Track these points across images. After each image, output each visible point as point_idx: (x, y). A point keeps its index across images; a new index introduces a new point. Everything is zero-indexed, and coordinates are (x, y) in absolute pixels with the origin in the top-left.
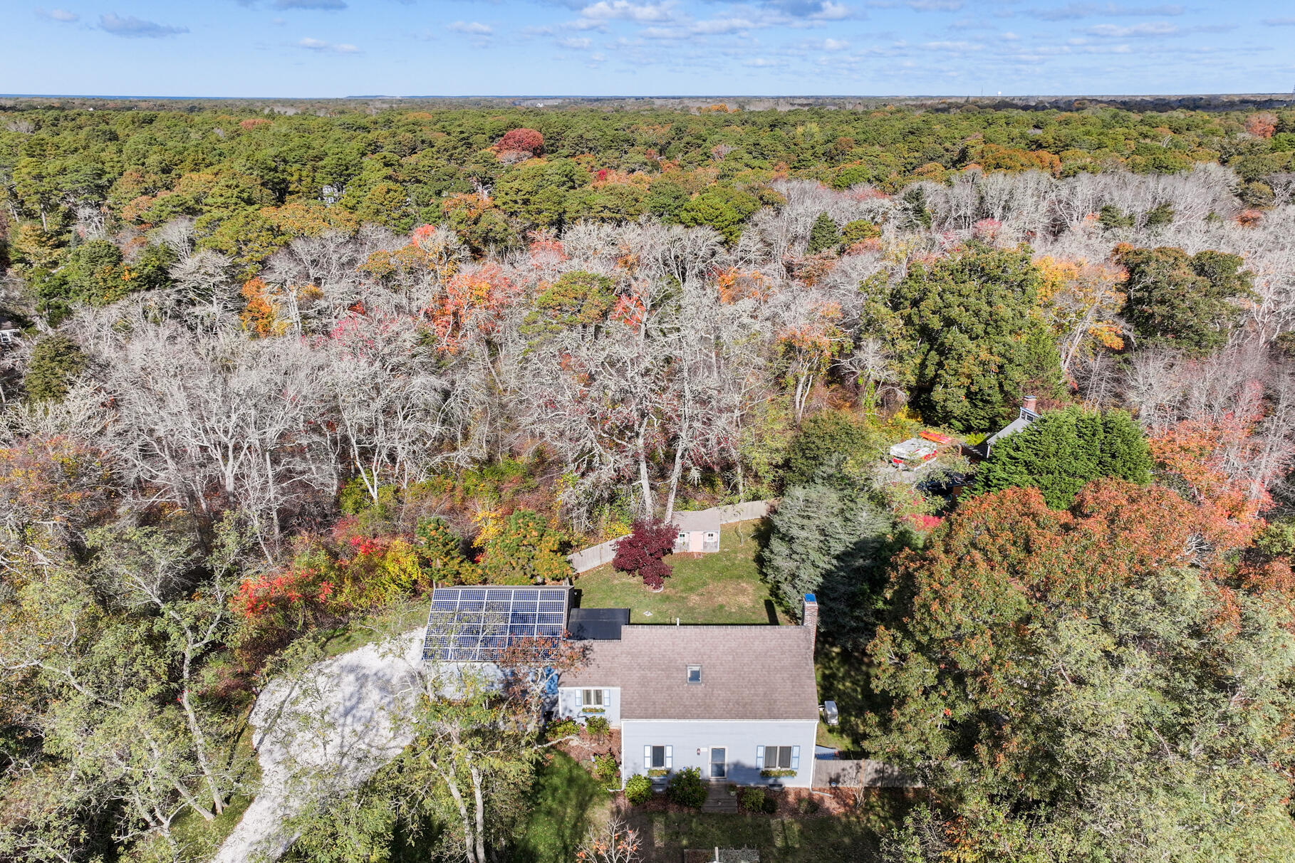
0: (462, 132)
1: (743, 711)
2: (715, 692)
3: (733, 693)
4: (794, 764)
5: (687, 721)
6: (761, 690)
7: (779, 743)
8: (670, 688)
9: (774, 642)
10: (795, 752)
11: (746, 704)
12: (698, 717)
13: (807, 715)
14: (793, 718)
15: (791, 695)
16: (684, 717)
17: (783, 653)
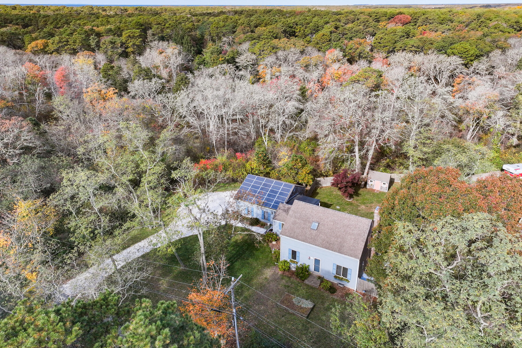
0: (376, 16)
1: (328, 246)
2: (320, 235)
3: (327, 237)
4: (349, 277)
5: (305, 243)
6: (339, 240)
7: (343, 265)
8: (303, 228)
9: (353, 222)
10: (349, 272)
11: (331, 243)
12: (309, 243)
13: (355, 257)
14: (348, 255)
15: (352, 246)
16: (304, 241)
17: (356, 228)
